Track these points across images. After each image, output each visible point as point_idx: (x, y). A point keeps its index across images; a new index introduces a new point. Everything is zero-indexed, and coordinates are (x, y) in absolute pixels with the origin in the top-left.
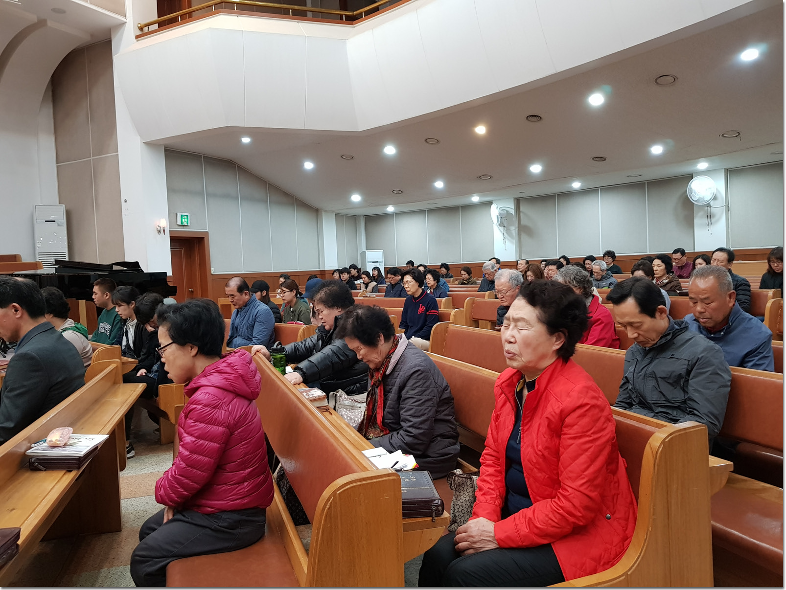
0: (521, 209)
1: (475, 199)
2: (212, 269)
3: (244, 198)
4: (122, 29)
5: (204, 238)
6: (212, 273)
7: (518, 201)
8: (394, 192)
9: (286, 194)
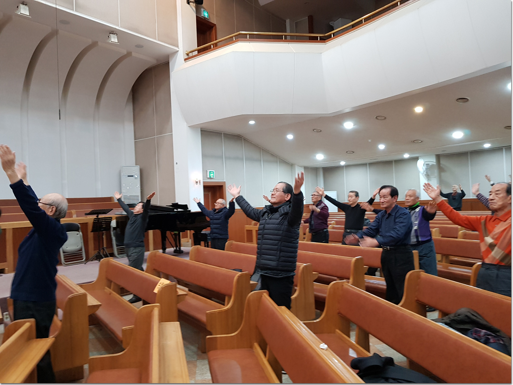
0: (441, 162)
1: (406, 156)
4: (176, 55)
5: (223, 186)
7: (438, 157)
8: (348, 152)
9: (273, 155)
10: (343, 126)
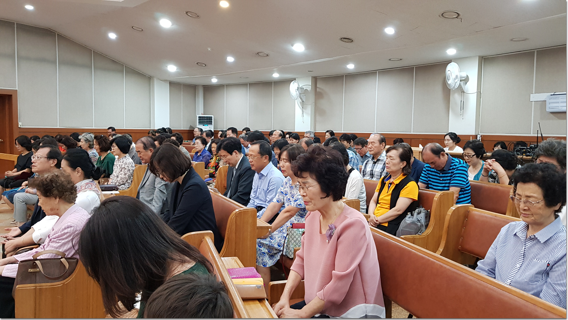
0: (318, 86)
1: (276, 75)
2: (20, 124)
3: (63, 63)
5: (11, 95)
6: (19, 127)
7: (315, 80)
8: (198, 64)
9: (114, 62)
10: (159, 23)
